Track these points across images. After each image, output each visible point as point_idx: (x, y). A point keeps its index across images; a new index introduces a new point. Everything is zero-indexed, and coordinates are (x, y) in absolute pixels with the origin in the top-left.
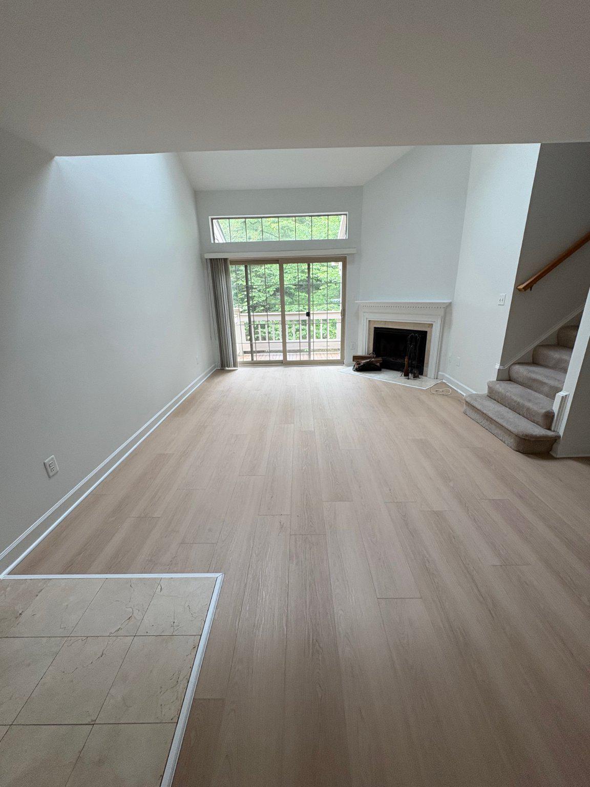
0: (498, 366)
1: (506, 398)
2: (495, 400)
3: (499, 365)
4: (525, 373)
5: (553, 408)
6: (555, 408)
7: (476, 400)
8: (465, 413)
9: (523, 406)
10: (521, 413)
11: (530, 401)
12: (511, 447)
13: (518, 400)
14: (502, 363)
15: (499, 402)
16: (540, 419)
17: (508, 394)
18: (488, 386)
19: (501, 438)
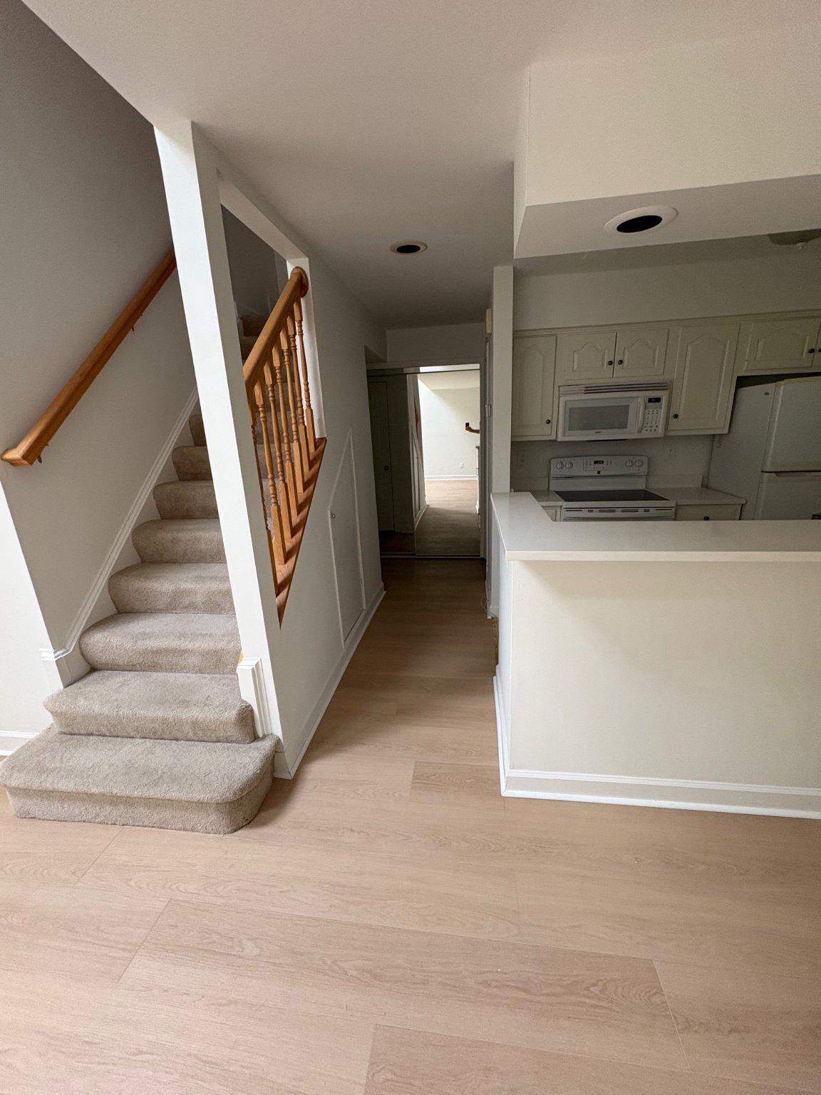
0: (49, 655)
1: (124, 721)
2: (92, 734)
3: (51, 650)
4: (128, 645)
5: (243, 698)
6: (248, 695)
7: (42, 770)
8: (26, 816)
9: (178, 723)
10: (179, 736)
11: (186, 703)
12: (217, 832)
13: (160, 714)
14: (57, 643)
15: (104, 736)
16: (233, 732)
17: (124, 711)
18: (52, 713)
19: (180, 826)
